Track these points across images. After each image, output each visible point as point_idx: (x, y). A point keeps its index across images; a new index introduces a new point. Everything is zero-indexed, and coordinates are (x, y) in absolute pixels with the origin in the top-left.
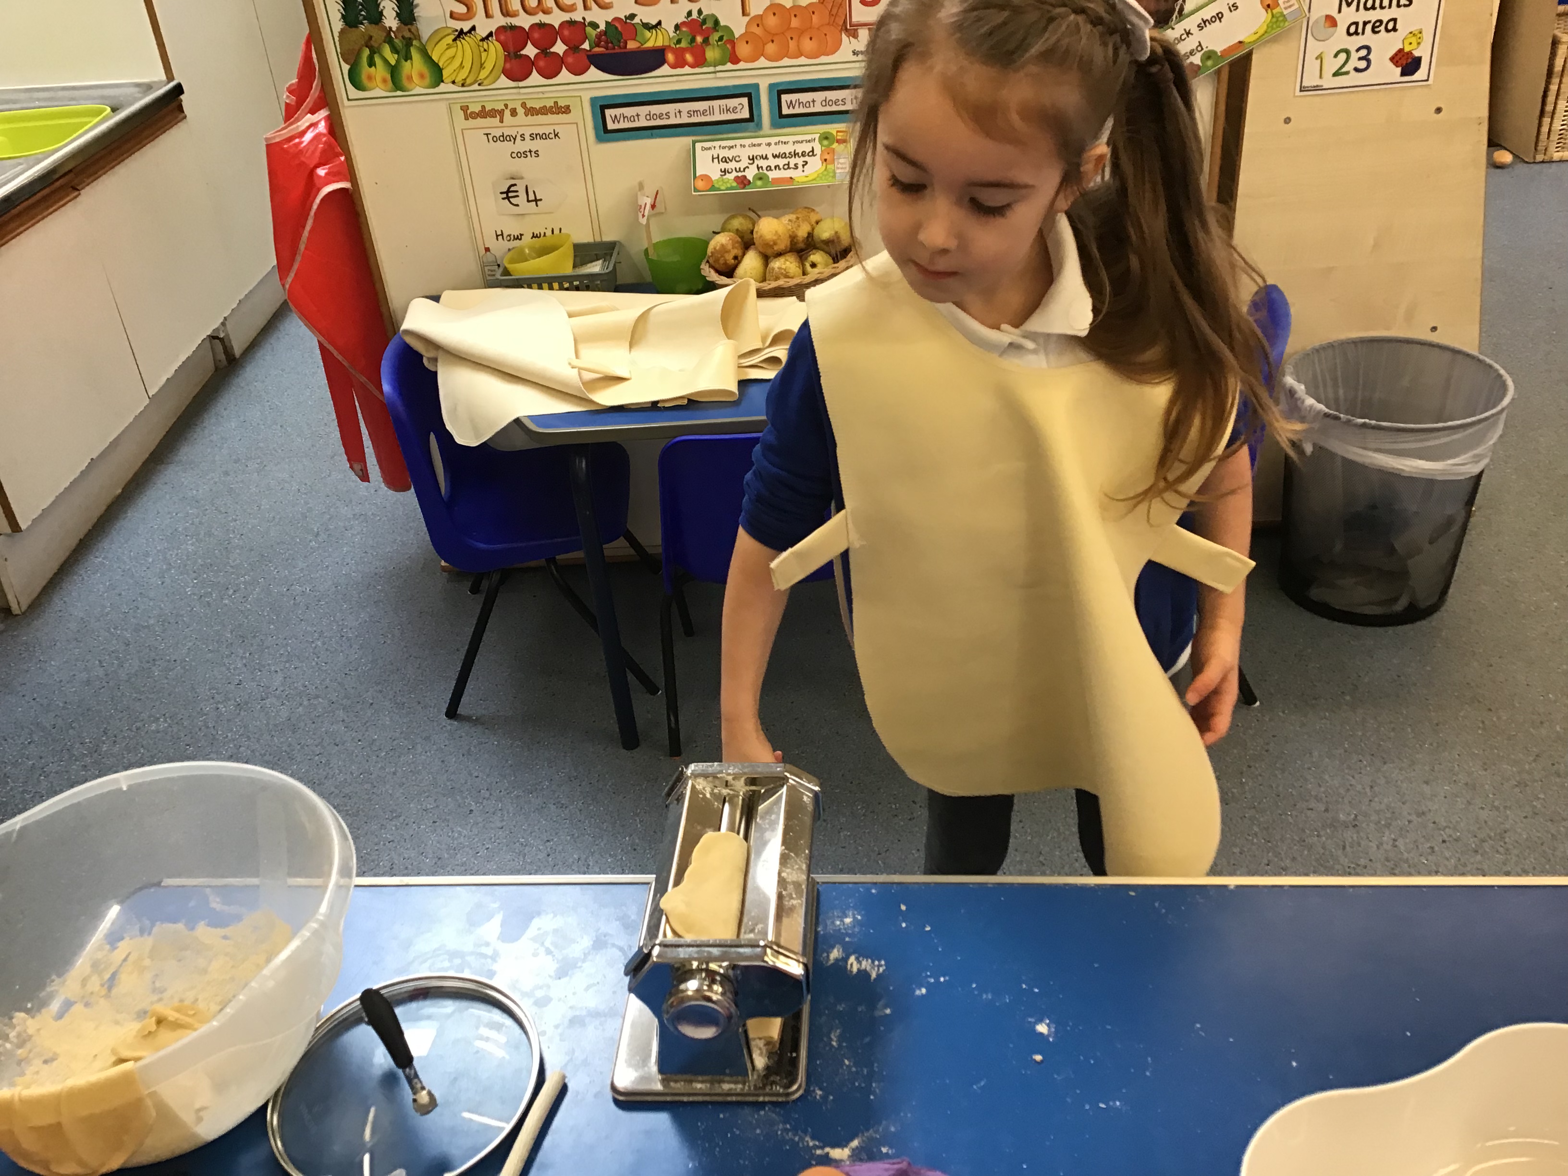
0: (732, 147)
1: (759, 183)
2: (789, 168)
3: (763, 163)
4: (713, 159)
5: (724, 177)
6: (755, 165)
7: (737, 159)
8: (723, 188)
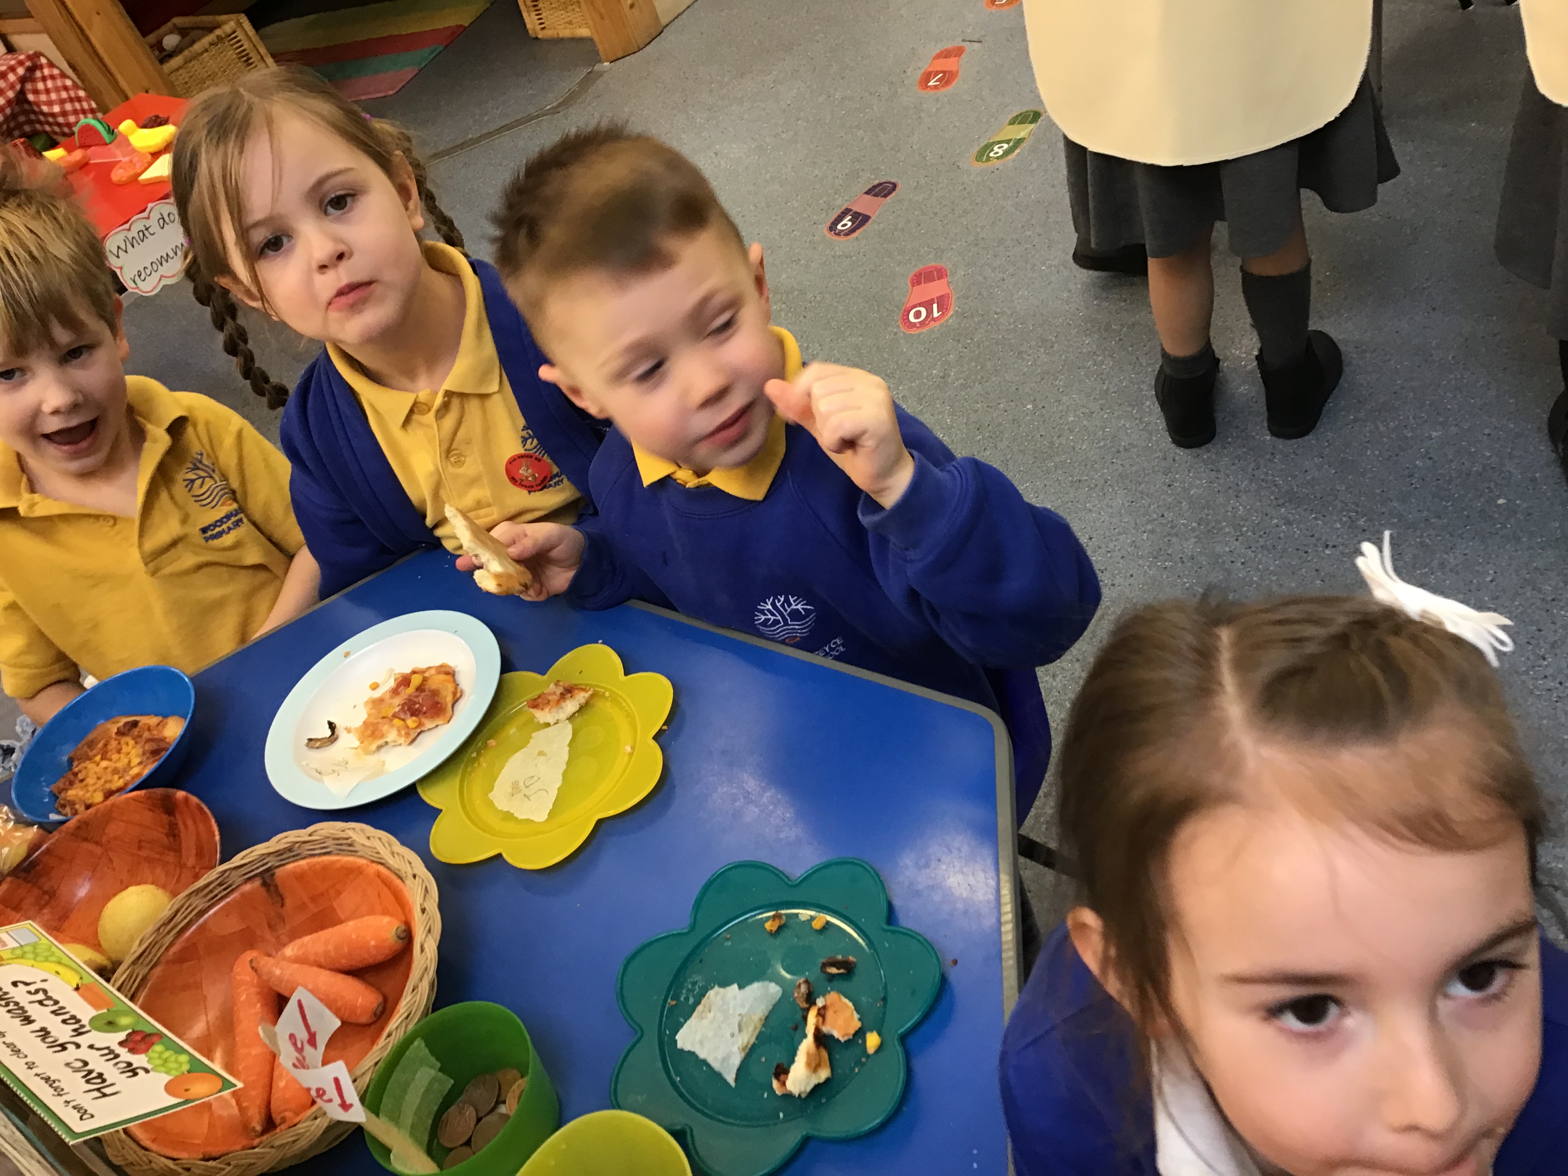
0: (47, 1079)
1: (124, 1021)
2: (49, 998)
3: (63, 1033)
4: (105, 1095)
5: (149, 1067)
6: (78, 1039)
7: (80, 1064)
8: (184, 1058)
